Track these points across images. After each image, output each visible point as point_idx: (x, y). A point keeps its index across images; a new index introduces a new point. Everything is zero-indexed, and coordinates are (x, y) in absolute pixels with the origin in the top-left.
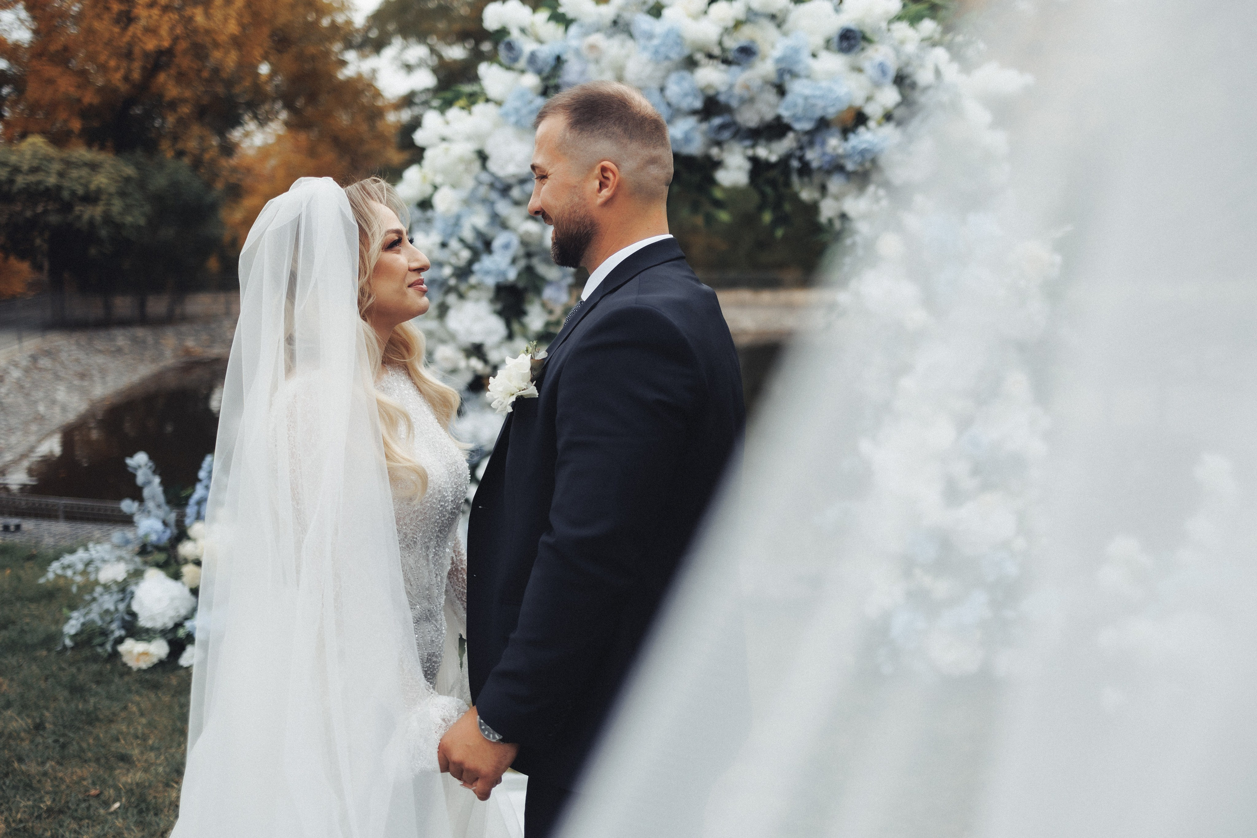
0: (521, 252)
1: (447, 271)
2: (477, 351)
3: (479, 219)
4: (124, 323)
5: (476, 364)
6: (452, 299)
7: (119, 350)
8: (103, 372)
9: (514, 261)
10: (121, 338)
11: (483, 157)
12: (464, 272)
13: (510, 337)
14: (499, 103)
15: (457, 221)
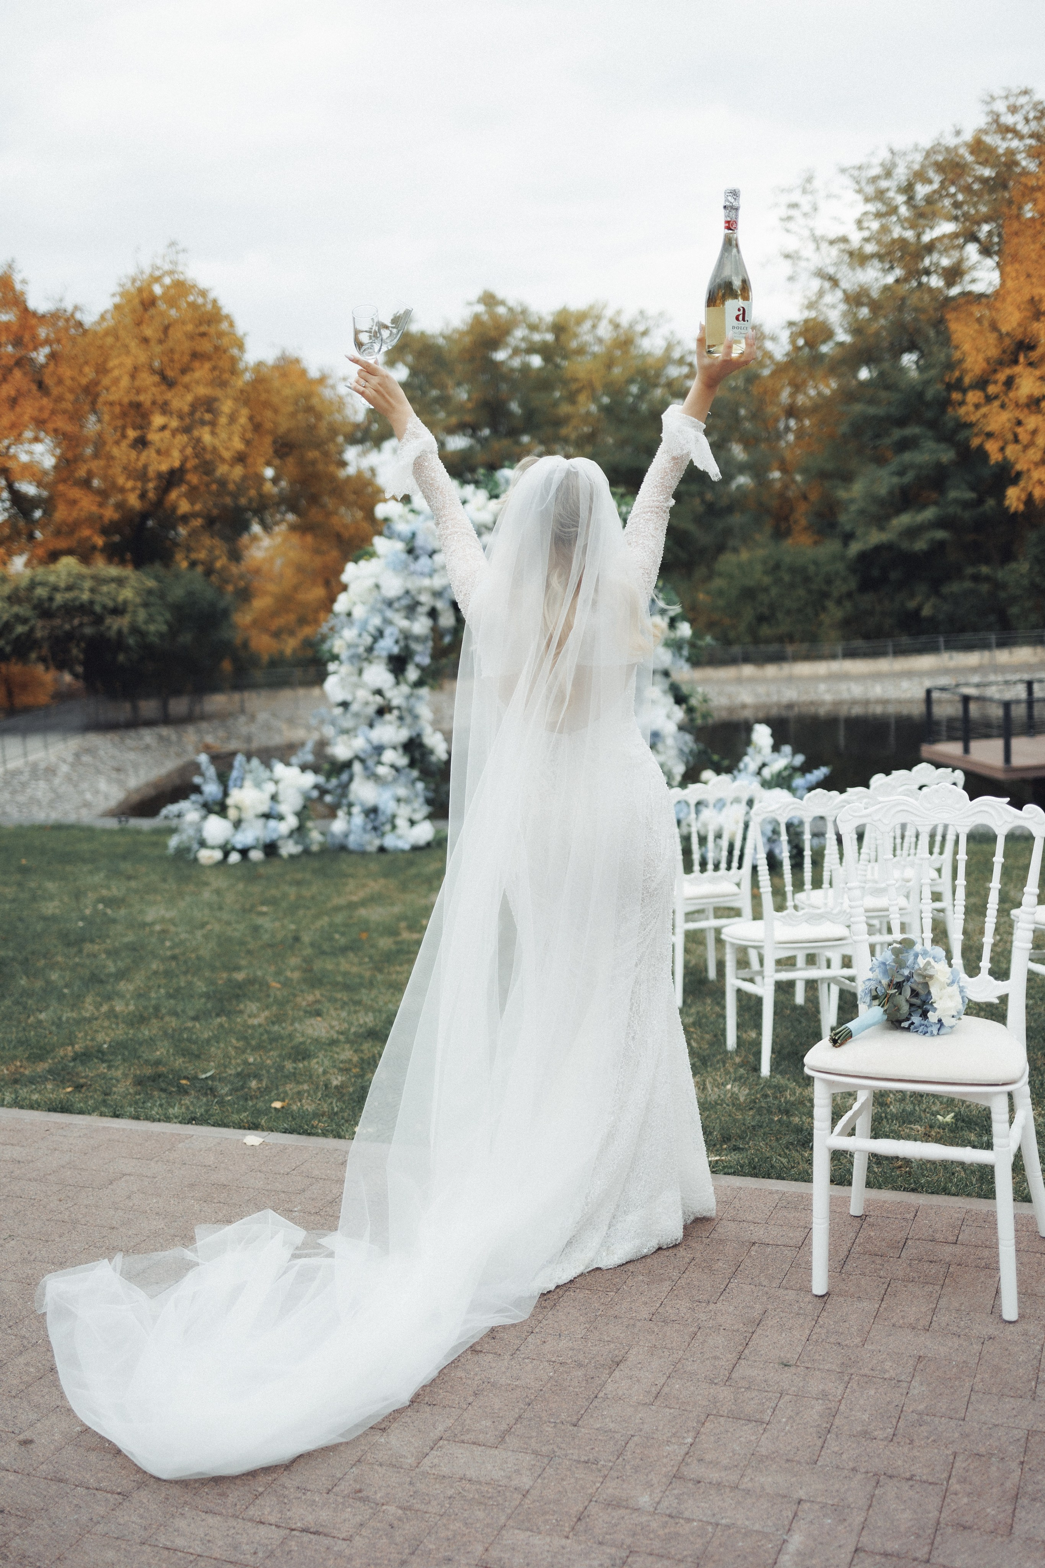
0: (401, 637)
1: (361, 650)
2: (379, 692)
3: (376, 621)
4: (150, 723)
5: (378, 698)
6: (365, 665)
7: (147, 747)
8: (136, 766)
9: (397, 642)
10: (148, 736)
11: (377, 586)
12: (370, 649)
13: (398, 683)
14: (386, 556)
15: (365, 623)
